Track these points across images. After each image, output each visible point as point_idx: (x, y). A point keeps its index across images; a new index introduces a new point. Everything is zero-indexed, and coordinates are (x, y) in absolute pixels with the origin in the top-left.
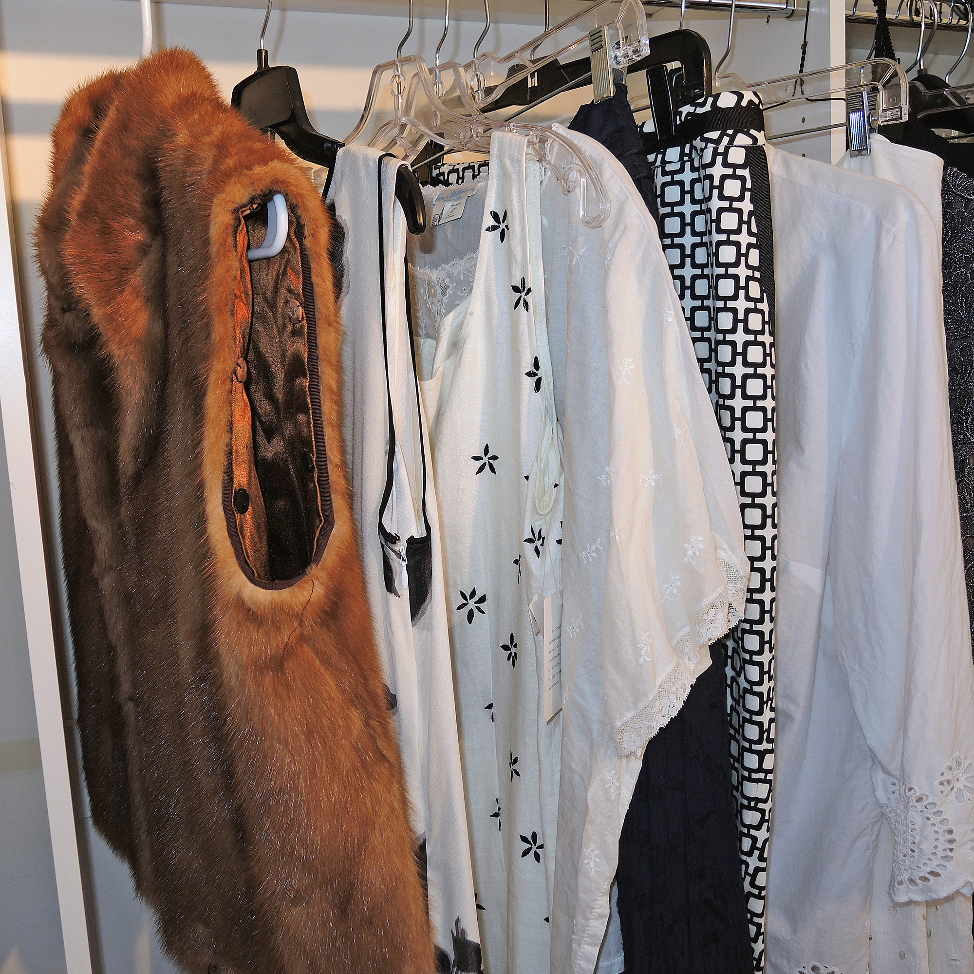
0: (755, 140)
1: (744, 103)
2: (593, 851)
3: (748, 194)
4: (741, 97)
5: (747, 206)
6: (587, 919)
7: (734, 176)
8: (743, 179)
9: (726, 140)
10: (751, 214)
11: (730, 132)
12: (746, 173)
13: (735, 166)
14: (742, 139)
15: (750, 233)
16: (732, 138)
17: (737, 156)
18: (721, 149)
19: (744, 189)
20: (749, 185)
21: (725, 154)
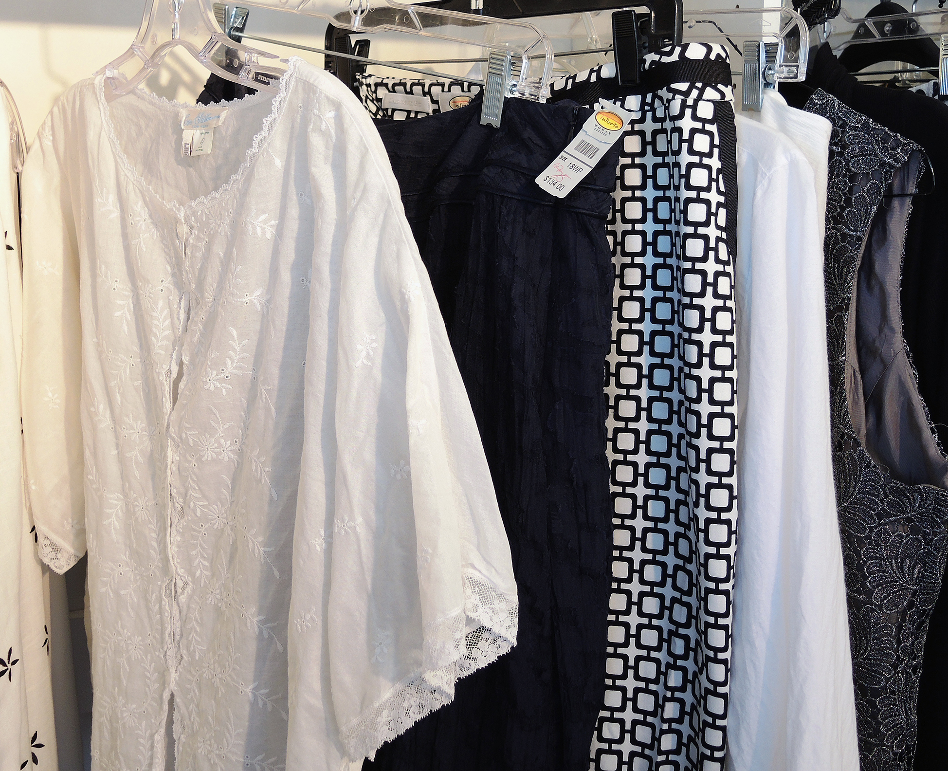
0: (723, 95)
1: (713, 57)
3: (716, 151)
4: (710, 49)
5: (715, 163)
7: (703, 131)
8: (711, 134)
9: (695, 93)
10: (719, 171)
11: (699, 85)
12: (713, 128)
13: (704, 121)
14: (710, 94)
15: (718, 191)
16: (702, 91)
17: (706, 110)
18: (690, 102)
19: (712, 145)
21: (694, 107)
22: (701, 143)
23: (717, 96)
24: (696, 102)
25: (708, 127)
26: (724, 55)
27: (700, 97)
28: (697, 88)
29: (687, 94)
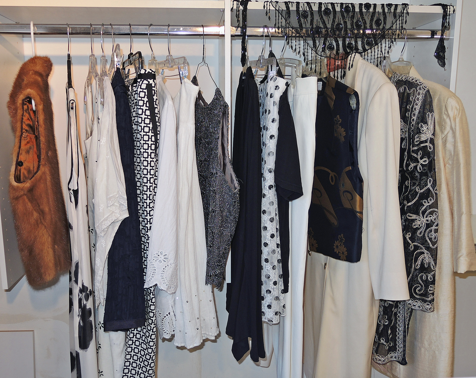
0: (149, 82)
1: (147, 72)
2: (98, 259)
3: (146, 96)
4: (146, 71)
5: (146, 99)
6: (97, 277)
7: (143, 92)
8: (145, 92)
9: (141, 82)
10: (147, 101)
11: (142, 80)
12: (146, 91)
13: (143, 89)
14: (145, 82)
15: (146, 106)
16: (143, 81)
17: (144, 86)
18: (140, 85)
19: (145, 95)
20: (146, 94)
21: (141, 86)
22: (142, 94)
23: (147, 83)
24: (141, 84)
25: (144, 90)
26: (151, 71)
27: (142, 83)
28: (142, 81)
29: (139, 82)
